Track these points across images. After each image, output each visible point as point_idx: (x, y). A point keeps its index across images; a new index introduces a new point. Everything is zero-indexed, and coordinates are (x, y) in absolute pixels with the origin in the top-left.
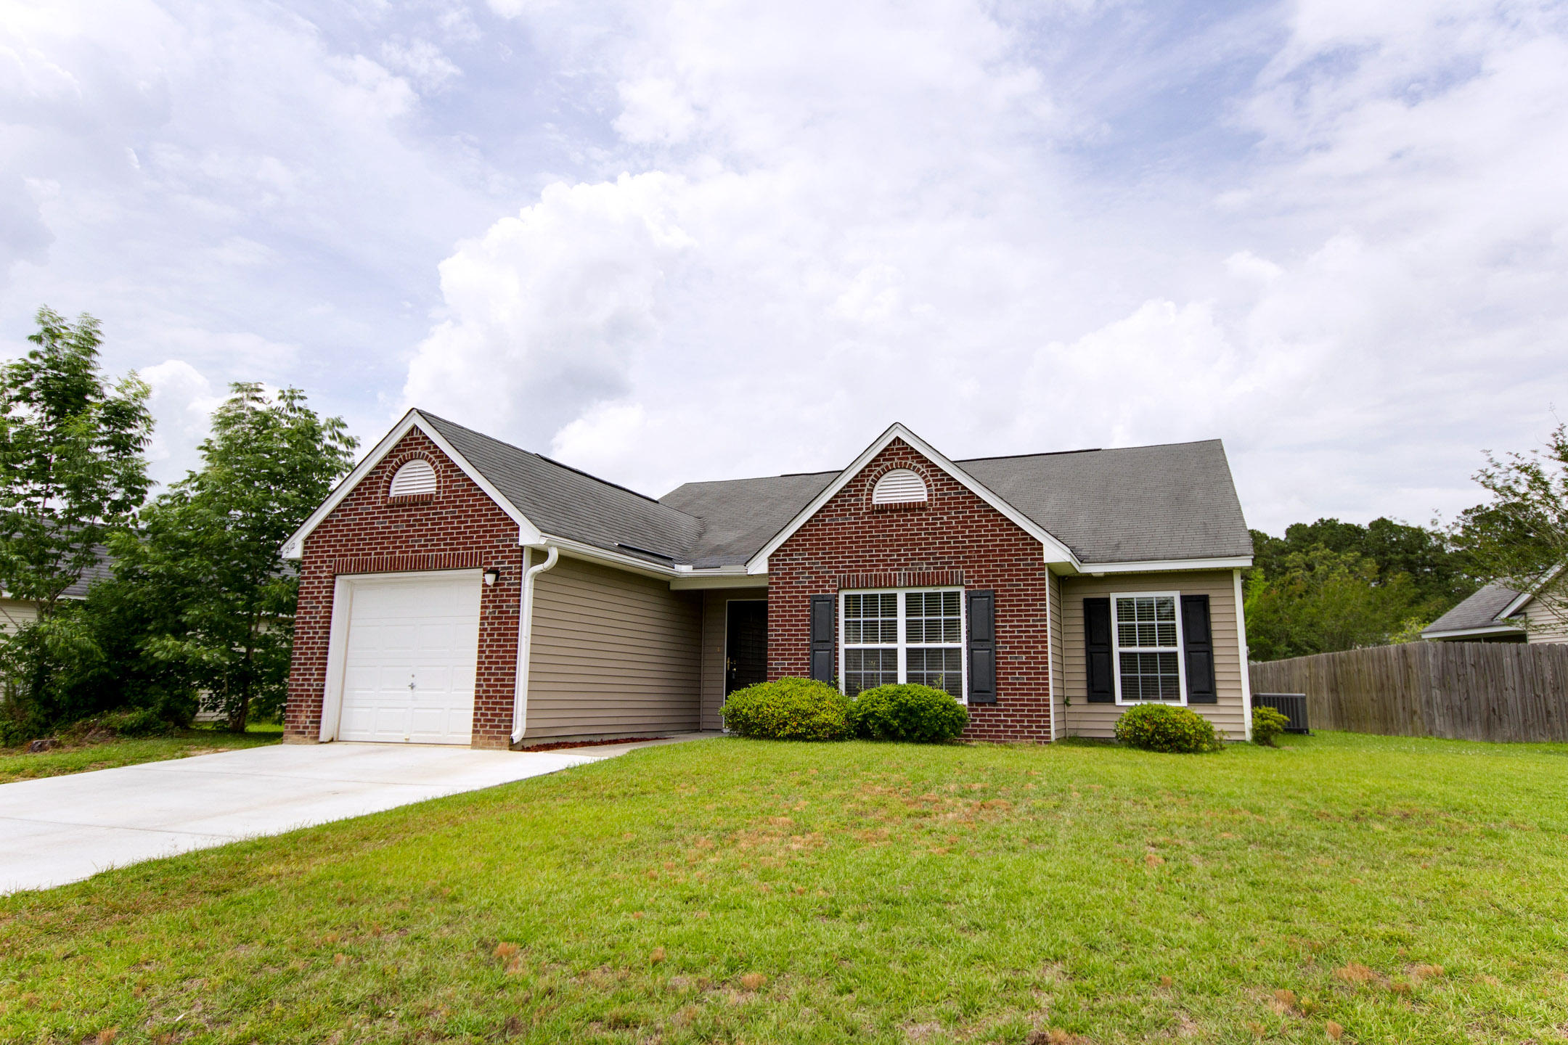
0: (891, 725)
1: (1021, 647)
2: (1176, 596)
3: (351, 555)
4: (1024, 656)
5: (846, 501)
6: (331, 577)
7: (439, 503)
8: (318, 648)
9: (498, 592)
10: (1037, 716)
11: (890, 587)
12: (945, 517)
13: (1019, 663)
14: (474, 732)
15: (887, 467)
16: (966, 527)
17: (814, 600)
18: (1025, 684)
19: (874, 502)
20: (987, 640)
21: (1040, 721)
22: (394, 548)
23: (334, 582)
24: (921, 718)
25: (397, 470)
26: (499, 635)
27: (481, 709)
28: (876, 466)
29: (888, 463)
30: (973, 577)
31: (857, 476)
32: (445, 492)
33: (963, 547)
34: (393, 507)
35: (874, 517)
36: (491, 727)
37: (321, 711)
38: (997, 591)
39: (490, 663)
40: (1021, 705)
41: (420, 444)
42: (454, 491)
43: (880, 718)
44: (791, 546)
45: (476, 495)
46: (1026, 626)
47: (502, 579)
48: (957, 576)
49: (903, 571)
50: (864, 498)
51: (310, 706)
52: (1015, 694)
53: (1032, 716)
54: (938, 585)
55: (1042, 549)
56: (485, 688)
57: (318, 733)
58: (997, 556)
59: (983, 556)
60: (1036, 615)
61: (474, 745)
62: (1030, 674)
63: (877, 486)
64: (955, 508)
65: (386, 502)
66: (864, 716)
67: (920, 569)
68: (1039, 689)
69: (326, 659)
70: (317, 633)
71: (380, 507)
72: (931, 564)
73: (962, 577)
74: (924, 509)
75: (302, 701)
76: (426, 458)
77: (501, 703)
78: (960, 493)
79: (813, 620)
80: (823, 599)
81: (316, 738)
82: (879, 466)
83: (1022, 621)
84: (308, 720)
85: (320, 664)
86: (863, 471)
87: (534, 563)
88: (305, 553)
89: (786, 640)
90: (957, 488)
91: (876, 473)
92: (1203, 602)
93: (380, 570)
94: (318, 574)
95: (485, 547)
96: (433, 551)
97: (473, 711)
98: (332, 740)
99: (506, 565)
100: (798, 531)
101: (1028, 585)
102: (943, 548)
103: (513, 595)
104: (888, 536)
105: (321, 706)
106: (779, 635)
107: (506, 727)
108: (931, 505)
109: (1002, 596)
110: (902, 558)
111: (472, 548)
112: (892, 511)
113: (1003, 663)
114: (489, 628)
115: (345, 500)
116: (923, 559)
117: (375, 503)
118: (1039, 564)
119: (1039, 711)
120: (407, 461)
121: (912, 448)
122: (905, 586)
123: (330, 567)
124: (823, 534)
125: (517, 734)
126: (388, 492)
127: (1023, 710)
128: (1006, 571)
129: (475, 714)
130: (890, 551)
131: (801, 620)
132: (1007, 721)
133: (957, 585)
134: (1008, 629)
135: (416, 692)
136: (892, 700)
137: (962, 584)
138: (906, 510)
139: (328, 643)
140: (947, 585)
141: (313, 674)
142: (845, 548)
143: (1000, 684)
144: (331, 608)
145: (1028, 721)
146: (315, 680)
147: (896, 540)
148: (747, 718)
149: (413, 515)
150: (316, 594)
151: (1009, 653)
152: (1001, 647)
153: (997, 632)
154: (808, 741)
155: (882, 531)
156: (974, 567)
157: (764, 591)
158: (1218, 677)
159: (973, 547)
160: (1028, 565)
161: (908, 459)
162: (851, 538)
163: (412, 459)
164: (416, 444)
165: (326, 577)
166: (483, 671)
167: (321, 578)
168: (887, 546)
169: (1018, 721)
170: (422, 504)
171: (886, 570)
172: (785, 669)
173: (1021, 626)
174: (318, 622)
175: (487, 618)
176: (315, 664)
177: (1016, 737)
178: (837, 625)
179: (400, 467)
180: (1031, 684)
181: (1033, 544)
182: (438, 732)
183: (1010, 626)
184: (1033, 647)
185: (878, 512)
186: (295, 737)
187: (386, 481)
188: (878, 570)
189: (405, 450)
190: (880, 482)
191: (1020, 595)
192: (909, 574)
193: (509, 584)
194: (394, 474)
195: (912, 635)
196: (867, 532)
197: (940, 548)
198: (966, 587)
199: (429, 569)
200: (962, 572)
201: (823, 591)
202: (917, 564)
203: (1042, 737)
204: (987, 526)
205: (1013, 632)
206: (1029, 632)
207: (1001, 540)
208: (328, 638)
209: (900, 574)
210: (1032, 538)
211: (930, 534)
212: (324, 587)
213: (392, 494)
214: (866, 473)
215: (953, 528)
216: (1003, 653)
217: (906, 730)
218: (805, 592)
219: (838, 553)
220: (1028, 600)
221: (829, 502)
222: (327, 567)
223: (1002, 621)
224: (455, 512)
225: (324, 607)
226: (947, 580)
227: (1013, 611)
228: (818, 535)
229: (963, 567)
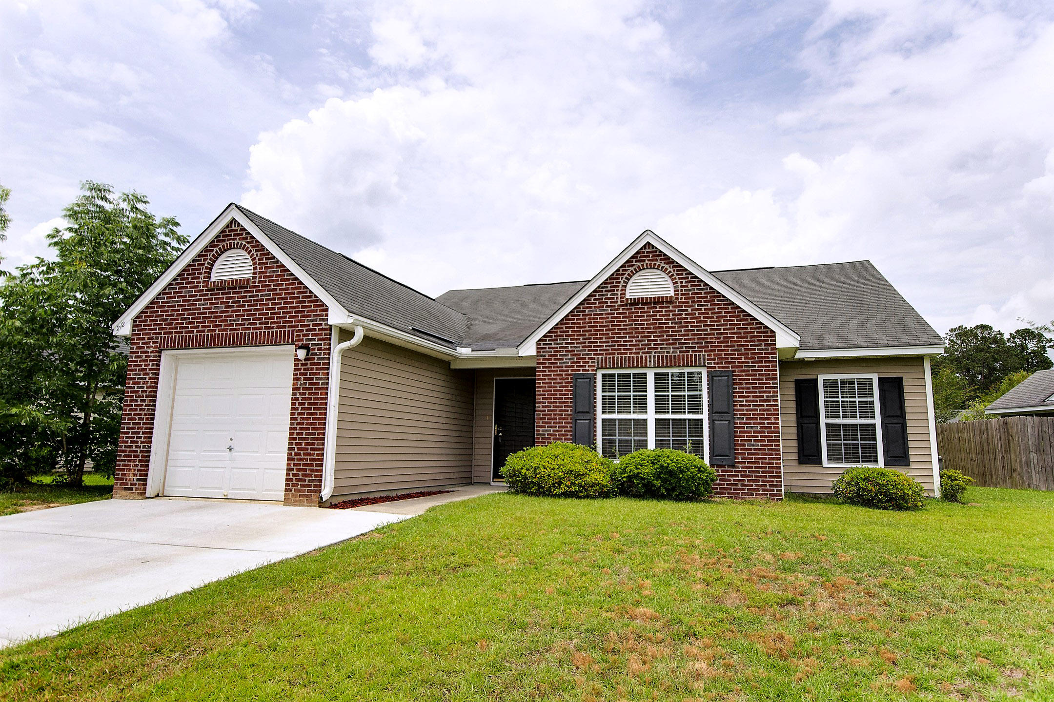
0: (654, 485)
1: (756, 419)
2: (875, 377)
3: (175, 333)
4: (759, 426)
5: (603, 295)
6: (157, 352)
7: (254, 287)
8: (145, 414)
9: (309, 366)
10: (770, 477)
11: (642, 367)
12: (689, 309)
13: (754, 432)
14: (286, 490)
15: (639, 267)
16: (708, 318)
17: (576, 377)
18: (760, 450)
19: (628, 296)
20: (727, 413)
21: (773, 481)
22: (214, 326)
23: (160, 357)
24: (680, 479)
25: (217, 258)
26: (309, 404)
27: (293, 470)
28: (629, 266)
29: (640, 264)
30: (714, 359)
31: (613, 275)
32: (260, 277)
33: (705, 334)
34: (213, 290)
35: (628, 309)
36: (302, 486)
37: (148, 470)
38: (735, 371)
39: (301, 429)
40: (756, 467)
41: (238, 235)
42: (269, 277)
43: (643, 479)
44: (556, 332)
45: (288, 280)
46: (760, 401)
47: (312, 354)
48: (700, 359)
49: (653, 354)
50: (619, 293)
51: (137, 466)
52: (751, 458)
53: (766, 477)
54: (683, 366)
55: (775, 336)
56: (296, 451)
57: (145, 489)
58: (735, 342)
59: (723, 342)
60: (770, 392)
61: (287, 502)
62: (764, 441)
63: (630, 284)
64: (698, 302)
65: (207, 286)
66: (629, 477)
67: (668, 352)
68: (772, 454)
69: (152, 424)
70: (144, 401)
71: (202, 291)
72: (678, 348)
73: (704, 360)
74: (671, 302)
75: (130, 461)
76: (243, 247)
77: (312, 465)
78: (702, 289)
79: (575, 394)
80: (583, 377)
81: (142, 494)
82: (632, 266)
83: (757, 396)
84: (135, 478)
85: (146, 428)
86: (618, 270)
87: (341, 340)
88: (133, 330)
89: (552, 411)
90: (700, 285)
91: (629, 272)
92: (899, 382)
93: (201, 346)
94: (146, 349)
95: (297, 326)
96: (250, 329)
97: (285, 472)
98: (158, 496)
99: (316, 342)
100: (562, 320)
101: (762, 366)
102: (688, 335)
103: (323, 369)
104: (640, 324)
105: (148, 466)
106: (546, 407)
107: (315, 486)
108: (677, 299)
109: (739, 375)
110: (652, 343)
111: (285, 327)
112: (643, 304)
113: (741, 432)
114: (300, 397)
115: (170, 284)
116: (670, 344)
117: (197, 287)
118: (772, 349)
119: (773, 472)
120: (226, 250)
121: (660, 251)
122: (654, 367)
123: (157, 343)
124: (584, 323)
125: (326, 493)
126: (209, 278)
127: (759, 472)
128: (743, 354)
129: (288, 474)
130: (642, 337)
131: (564, 395)
132: (744, 481)
133: (700, 366)
134: (744, 403)
135: (234, 454)
136: (654, 464)
137: (704, 366)
138: (655, 303)
139: (154, 410)
140: (692, 366)
141: (141, 437)
142: (603, 334)
143: (737, 449)
144: (158, 379)
145: (763, 481)
146: (142, 442)
147: (647, 328)
148: (525, 477)
149: (232, 298)
150: (143, 367)
151: (745, 423)
152: (738, 419)
153: (735, 406)
154: (580, 498)
155: (634, 321)
156: (714, 351)
157: (532, 371)
158: (910, 445)
159: (714, 334)
160: (762, 349)
161: (657, 260)
162: (608, 326)
163: (231, 248)
164: (234, 235)
165: (152, 352)
166: (295, 436)
167: (148, 352)
168: (639, 333)
169: (753, 481)
170: (240, 288)
171: (638, 353)
172: (551, 435)
173: (756, 401)
174: (146, 391)
175: (299, 389)
176: (142, 428)
177: (752, 494)
178: (595, 398)
179: (220, 255)
180: (765, 450)
181: (767, 332)
182: (254, 490)
183: (747, 401)
184: (766, 419)
185: (631, 304)
186: (124, 492)
187: (207, 268)
188: (631, 353)
189: (224, 241)
190: (632, 280)
191: (755, 375)
192: (658, 357)
193: (318, 359)
194: (214, 262)
195: (660, 407)
196: (622, 321)
197: (685, 335)
198: (708, 368)
199: (246, 345)
200: (704, 355)
201: (583, 370)
202: (665, 348)
203: (775, 495)
204: (726, 317)
205: (750, 406)
206: (763, 406)
207: (738, 329)
208: (155, 406)
209: (650, 357)
210: (766, 327)
211: (676, 323)
212: (151, 361)
213: (213, 279)
214: (621, 272)
215: (696, 318)
216: (741, 423)
217: (666, 489)
218: (568, 371)
219: (597, 338)
220: (762, 379)
221: (589, 296)
222: (154, 343)
223: (740, 397)
224: (269, 295)
225: (150, 378)
226: (692, 361)
227: (749, 388)
228: (579, 323)
229: (705, 351)
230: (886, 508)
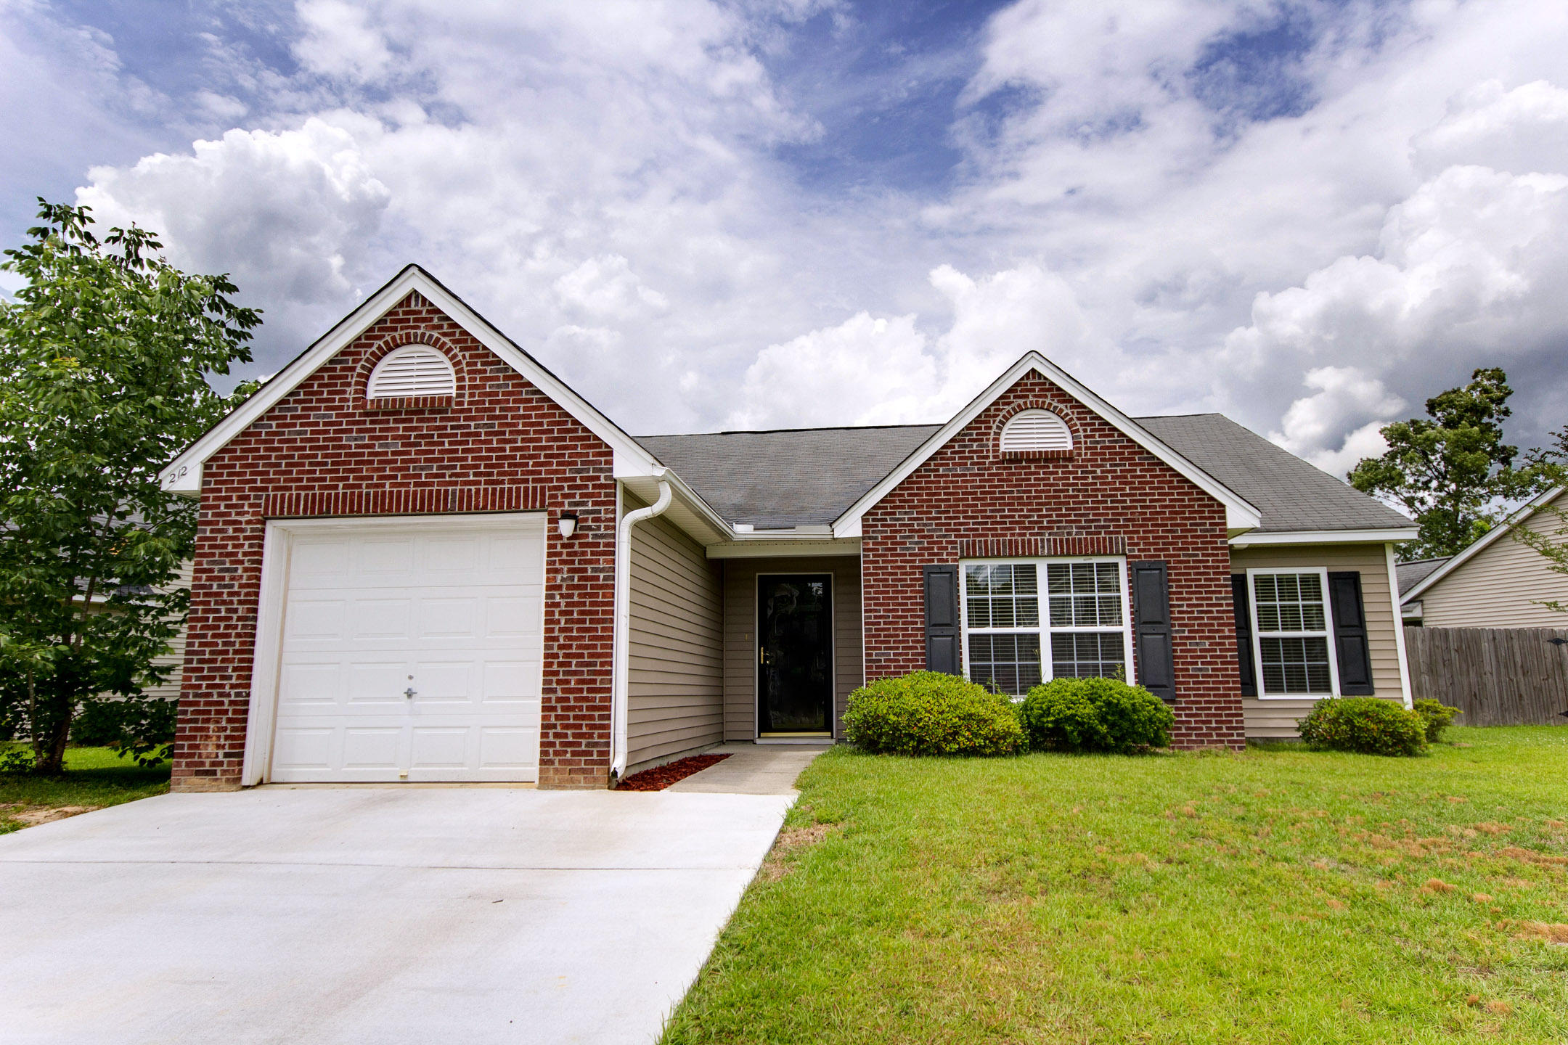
1: (1203, 631)
2: (1323, 572)
3: (298, 488)
4: (1207, 642)
5: (965, 446)
6: (258, 522)
7: (462, 411)
8: (238, 635)
9: (576, 548)
10: (1227, 715)
11: (1030, 556)
12: (1098, 471)
13: (1201, 650)
14: (542, 762)
15: (1019, 406)
16: (1126, 483)
17: (928, 572)
18: (1210, 676)
19: (1002, 448)
20: (1160, 623)
21: (1231, 722)
22: (380, 478)
23: (263, 530)
25: (379, 359)
26: (581, 613)
27: (554, 726)
28: (1004, 404)
29: (1021, 401)
30: (1138, 544)
31: (980, 416)
32: (472, 395)
33: (1123, 508)
34: (376, 414)
35: (1005, 468)
36: (574, 754)
37: (244, 737)
38: (1169, 562)
39: (566, 655)
40: (1206, 702)
41: (424, 320)
42: (490, 394)
44: (894, 501)
45: (530, 401)
46: (1208, 605)
47: (582, 528)
48: (1117, 544)
49: (1047, 536)
50: (991, 443)
51: (225, 729)
52: (1199, 689)
53: (1220, 715)
54: (1093, 554)
55: (1224, 512)
56: (560, 694)
57: (240, 772)
58: (1167, 519)
59: (1150, 519)
60: (1220, 592)
61: (545, 783)
62: (1216, 663)
63: (1005, 430)
64: (1110, 459)
65: (364, 406)
67: (1069, 534)
68: (1228, 682)
69: (252, 652)
70: (236, 611)
71: (353, 415)
72: (1083, 527)
73: (1123, 544)
74: (1071, 459)
75: (208, 721)
76: (434, 343)
77: (592, 718)
78: (1116, 441)
79: (927, 596)
80: (940, 570)
81: (236, 781)
82: (1009, 404)
83: (1203, 599)
84: (221, 752)
85: (241, 660)
86: (987, 410)
87: (628, 508)
88: (204, 483)
89: (891, 623)
90: (1112, 436)
91: (1004, 412)
92: (1354, 579)
93: (355, 512)
94: (233, 517)
95: (551, 480)
96: (455, 483)
97: (539, 730)
98: (261, 783)
99: (590, 507)
100: (902, 483)
101: (1208, 555)
102: (1098, 508)
103: (604, 553)
104: (1025, 492)
105: (244, 729)
106: (881, 617)
107: (600, 753)
108: (1079, 455)
109: (1175, 568)
110: (1045, 520)
111: (527, 481)
112: (1028, 461)
113: (1182, 651)
114: (563, 602)
115: (282, 402)
116: (1071, 521)
117: (342, 408)
118: (1221, 530)
119: (1230, 708)
120: (397, 346)
121: (1052, 384)
122: (1049, 556)
123: (259, 505)
124: (937, 488)
125: (619, 763)
126: (365, 392)
127: (1210, 709)
128: (1179, 537)
129: (544, 735)
130: (1029, 510)
131: (910, 598)
132: (1189, 722)
133: (1117, 554)
134: (1185, 608)
135: (416, 701)
137: (1124, 554)
138: (1046, 460)
139: (254, 627)
140: (1105, 554)
141: (230, 677)
142: (968, 506)
143: (1177, 676)
144: (260, 570)
145: (1217, 722)
146: (232, 686)
147: (1035, 498)
149: (415, 429)
150: (230, 549)
151: (1188, 638)
152: (1177, 631)
153: (1172, 612)
155: (1016, 486)
156: (1138, 532)
157: (855, 559)
158: (1374, 665)
159: (1136, 507)
160: (1207, 530)
161: (1046, 397)
162: (975, 493)
163: (409, 343)
164: (416, 320)
165: (249, 522)
166: (555, 667)
167: (241, 523)
168: (1024, 504)
169: (1203, 722)
170: (431, 412)
171: (1024, 535)
172: (890, 660)
173: (1202, 605)
174: (238, 594)
175: (559, 587)
176: (232, 660)
177: (1202, 742)
178: (959, 603)
179: (385, 354)
180: (1217, 676)
181: (1213, 506)
182: (461, 764)
183: (1188, 606)
184: (1218, 631)
185: (1010, 461)
186: (196, 780)
187: (360, 375)
188: (1013, 535)
189: (395, 329)
190: (1008, 425)
191: (1198, 568)
192: (1055, 540)
193: (595, 536)
194: (374, 365)
195: (1058, 615)
196: (996, 487)
197: (1092, 508)
198: (1128, 557)
199: (446, 512)
200: (1123, 539)
201: (939, 560)
202: (1065, 528)
203: (1236, 741)
204: (1152, 482)
205: (1192, 612)
206: (1211, 612)
207: (1171, 500)
208: (255, 619)
209: (1042, 541)
210: (1212, 498)
211: (1079, 490)
212: (246, 538)
213: (371, 395)
214: (992, 412)
215: (1109, 483)
216: (1181, 638)
218: (914, 561)
219: (958, 512)
220: (1208, 573)
221: (944, 447)
222: (251, 506)
223: (1178, 599)
224: (492, 426)
225: (246, 570)
226: (1105, 547)
227: (1190, 586)
228: (929, 488)
229: (1125, 532)
230: (1393, 755)
